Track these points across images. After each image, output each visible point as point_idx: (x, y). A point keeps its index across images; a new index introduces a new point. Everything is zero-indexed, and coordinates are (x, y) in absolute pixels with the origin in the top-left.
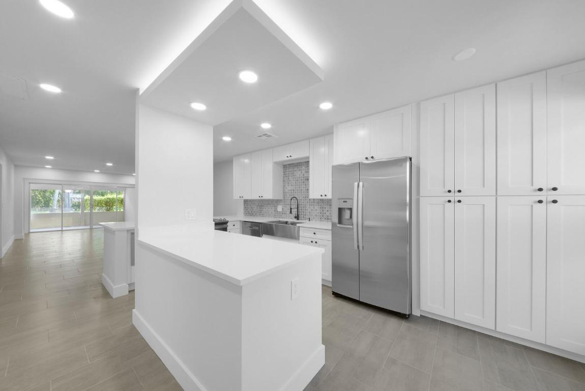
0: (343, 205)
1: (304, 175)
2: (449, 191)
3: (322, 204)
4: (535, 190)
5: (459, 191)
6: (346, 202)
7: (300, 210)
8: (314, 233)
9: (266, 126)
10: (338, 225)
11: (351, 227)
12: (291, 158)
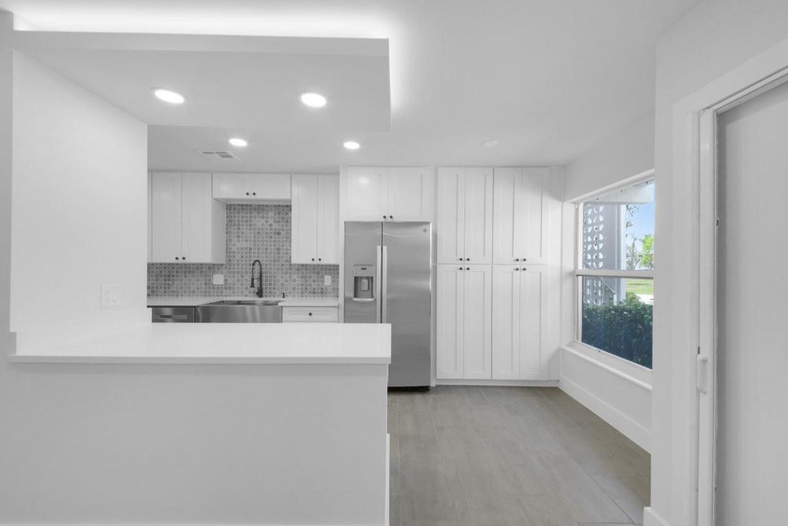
0: (360, 273)
1: (271, 225)
2: (461, 259)
3: (305, 272)
4: (514, 260)
5: (468, 260)
6: (365, 269)
7: (264, 282)
8: (310, 314)
9: (238, 143)
10: (355, 299)
11: (372, 300)
12: (254, 197)
